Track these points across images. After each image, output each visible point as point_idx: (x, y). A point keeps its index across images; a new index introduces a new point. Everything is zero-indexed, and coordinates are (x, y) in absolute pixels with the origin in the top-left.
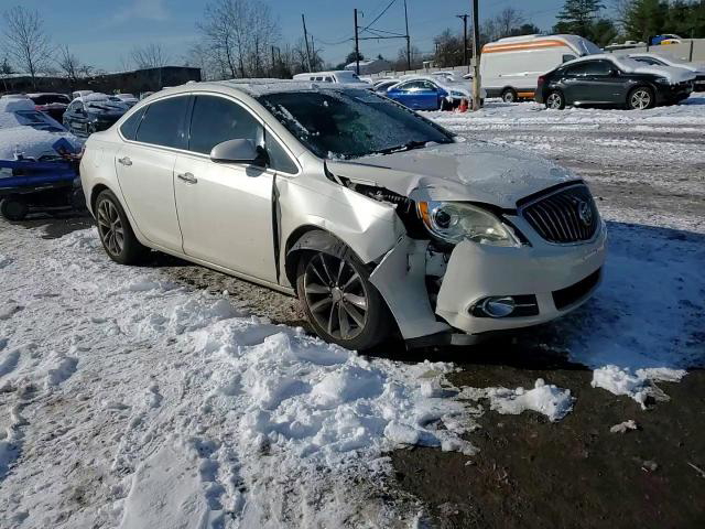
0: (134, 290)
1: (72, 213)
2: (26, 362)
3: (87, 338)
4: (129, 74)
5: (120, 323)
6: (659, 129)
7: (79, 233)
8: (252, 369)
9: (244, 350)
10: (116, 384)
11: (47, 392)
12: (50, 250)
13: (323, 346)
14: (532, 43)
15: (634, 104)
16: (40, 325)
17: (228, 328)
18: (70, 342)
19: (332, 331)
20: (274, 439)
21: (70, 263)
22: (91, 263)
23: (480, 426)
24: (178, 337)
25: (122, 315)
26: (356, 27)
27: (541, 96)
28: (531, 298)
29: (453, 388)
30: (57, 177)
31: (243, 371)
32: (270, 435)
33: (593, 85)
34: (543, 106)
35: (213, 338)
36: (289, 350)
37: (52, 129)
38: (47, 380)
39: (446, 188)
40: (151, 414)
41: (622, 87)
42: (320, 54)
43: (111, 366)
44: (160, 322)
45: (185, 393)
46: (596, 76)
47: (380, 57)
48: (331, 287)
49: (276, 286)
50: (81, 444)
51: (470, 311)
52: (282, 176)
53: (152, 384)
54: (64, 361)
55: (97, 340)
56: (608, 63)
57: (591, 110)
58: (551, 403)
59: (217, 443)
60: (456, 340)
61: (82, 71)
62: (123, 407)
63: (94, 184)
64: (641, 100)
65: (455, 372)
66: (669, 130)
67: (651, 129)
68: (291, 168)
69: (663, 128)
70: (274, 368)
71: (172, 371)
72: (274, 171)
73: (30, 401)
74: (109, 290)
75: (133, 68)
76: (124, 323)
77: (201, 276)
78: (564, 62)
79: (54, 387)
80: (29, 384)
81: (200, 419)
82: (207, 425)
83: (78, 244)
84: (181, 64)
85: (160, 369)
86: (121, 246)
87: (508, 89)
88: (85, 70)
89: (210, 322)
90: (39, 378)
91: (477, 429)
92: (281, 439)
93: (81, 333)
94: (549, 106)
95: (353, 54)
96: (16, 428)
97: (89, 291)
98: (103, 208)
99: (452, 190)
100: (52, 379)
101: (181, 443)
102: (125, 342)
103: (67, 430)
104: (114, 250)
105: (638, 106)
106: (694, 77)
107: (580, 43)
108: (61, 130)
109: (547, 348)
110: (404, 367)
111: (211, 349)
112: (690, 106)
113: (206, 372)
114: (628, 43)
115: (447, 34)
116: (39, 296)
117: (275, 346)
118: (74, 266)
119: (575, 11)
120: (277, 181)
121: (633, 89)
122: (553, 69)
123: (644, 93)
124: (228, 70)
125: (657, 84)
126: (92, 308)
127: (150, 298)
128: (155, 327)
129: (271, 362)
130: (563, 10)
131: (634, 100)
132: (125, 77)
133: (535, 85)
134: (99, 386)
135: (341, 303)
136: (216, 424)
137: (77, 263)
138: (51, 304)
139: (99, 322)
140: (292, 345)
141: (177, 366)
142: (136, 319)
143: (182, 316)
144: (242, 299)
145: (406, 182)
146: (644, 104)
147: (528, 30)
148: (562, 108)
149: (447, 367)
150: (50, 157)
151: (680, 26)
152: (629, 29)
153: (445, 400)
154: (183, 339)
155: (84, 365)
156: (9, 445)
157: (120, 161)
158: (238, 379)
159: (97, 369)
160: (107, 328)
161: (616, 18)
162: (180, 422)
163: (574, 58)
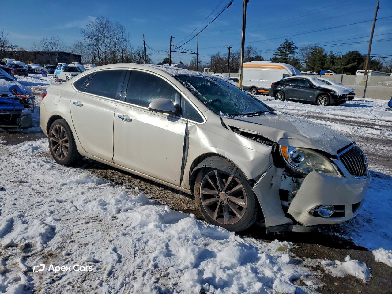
0: (78, 182)
1: (18, 130)
2: (18, 227)
3: (56, 212)
4: (38, 53)
5: (75, 203)
6: (337, 117)
7: (30, 143)
8: (175, 240)
9: (165, 227)
10: (86, 245)
11: (40, 248)
12: (12, 153)
13: (215, 228)
14: (267, 65)
15: (319, 103)
16: (20, 202)
17: (153, 212)
18: (46, 214)
19: (217, 218)
20: (207, 288)
21: (29, 162)
22: (43, 163)
23: (326, 285)
24: (118, 216)
25: (75, 198)
26: (171, 45)
27: (272, 93)
28: (342, 207)
29: (298, 258)
30: (12, 108)
31: (169, 241)
32: (205, 286)
33: (301, 91)
34: (273, 98)
35: (144, 218)
36: (196, 229)
37: (8, 79)
38: (39, 240)
39: (298, 139)
40: (118, 266)
41: (314, 94)
42: (149, 57)
43: (79, 232)
44: (104, 205)
45: (135, 254)
46: (302, 86)
47: (181, 62)
48: (219, 191)
49: (178, 188)
50: (76, 288)
51: (310, 213)
52: (191, 123)
53: (112, 247)
54: (47, 227)
55: (64, 213)
56: (308, 81)
57: (298, 103)
58: (360, 271)
59: (171, 290)
60: (295, 229)
61: (9, 47)
62: (96, 262)
63: (52, 115)
64: (323, 101)
65: (295, 248)
66: (342, 118)
67: (333, 117)
68: (199, 119)
69: (340, 117)
70: (188, 240)
71: (122, 238)
72: (186, 120)
73: (30, 254)
74: (62, 181)
75: (41, 50)
76: (79, 203)
77: (117, 176)
78: (284, 77)
79: (45, 245)
80: (26, 242)
81: (152, 272)
82: (158, 276)
83: (30, 150)
84: (69, 51)
85: (114, 236)
86: (65, 154)
87: (253, 87)
88: (11, 47)
89: (135, 206)
90: (33, 238)
91: (324, 286)
92: (212, 289)
93: (52, 209)
94: (276, 99)
95: (167, 59)
96: (25, 273)
97: (48, 181)
98: (56, 130)
99: (302, 141)
100: (42, 239)
101: (149, 289)
102: (83, 216)
103: (62, 276)
104: (60, 156)
105: (321, 104)
106: (348, 93)
107: (292, 68)
108: (12, 80)
109: (340, 236)
110: (265, 244)
111: (143, 224)
112: (347, 107)
113: (145, 240)
114: (308, 72)
115: (218, 55)
116: (14, 182)
117: (188, 226)
118: (32, 164)
119: (282, 52)
120: (189, 125)
121: (319, 95)
122: (279, 80)
123: (325, 98)
124: (97, 59)
125: (331, 94)
126: (52, 192)
127: (90, 188)
128: (101, 208)
129: (186, 236)
130: (277, 51)
131: (320, 101)
132: (36, 54)
133: (269, 87)
134: (75, 246)
135: (225, 202)
136: (164, 276)
137: (34, 162)
138: (25, 188)
139: (61, 202)
140: (198, 226)
141: (125, 235)
142: (86, 202)
143: (118, 202)
144: (147, 193)
145: (275, 134)
146: (325, 103)
147: (259, 59)
148: (283, 100)
149: (290, 245)
150: (7, 95)
151: (333, 67)
152: (308, 65)
153: (297, 266)
154: (121, 216)
155: (60, 231)
156: (25, 286)
157: (74, 103)
158: (167, 246)
159: (70, 234)
160: (68, 206)
161: (301, 58)
162: (139, 274)
163: (289, 76)
